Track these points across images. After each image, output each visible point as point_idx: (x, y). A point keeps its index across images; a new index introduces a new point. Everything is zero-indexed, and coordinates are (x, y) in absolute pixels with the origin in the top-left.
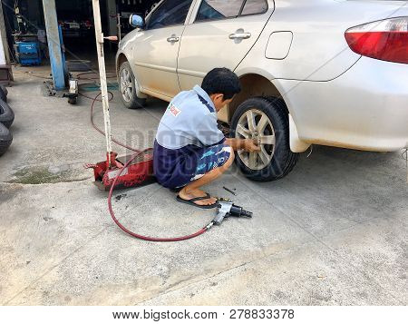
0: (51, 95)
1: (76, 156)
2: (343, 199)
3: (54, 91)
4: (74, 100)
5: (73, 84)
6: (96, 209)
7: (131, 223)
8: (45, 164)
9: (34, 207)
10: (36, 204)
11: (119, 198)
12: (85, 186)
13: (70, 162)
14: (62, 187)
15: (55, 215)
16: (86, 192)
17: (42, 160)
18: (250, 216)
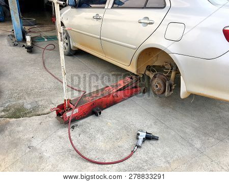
0: (15, 45)
1: (40, 94)
2: (208, 122)
3: (17, 43)
4: (30, 50)
5: (28, 38)
6: (60, 137)
7: (85, 148)
8: (20, 101)
9: (20, 138)
10: (20, 135)
11: (73, 127)
12: (50, 119)
13: (37, 99)
14: (36, 120)
15: (35, 143)
16: (51, 124)
17: (19, 99)
18: (157, 139)
